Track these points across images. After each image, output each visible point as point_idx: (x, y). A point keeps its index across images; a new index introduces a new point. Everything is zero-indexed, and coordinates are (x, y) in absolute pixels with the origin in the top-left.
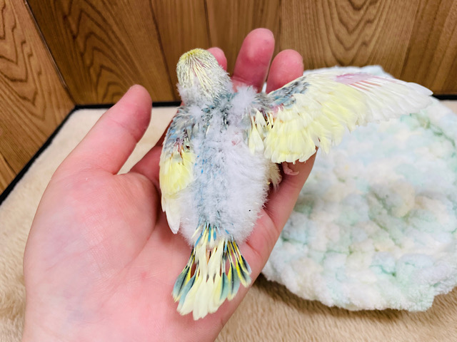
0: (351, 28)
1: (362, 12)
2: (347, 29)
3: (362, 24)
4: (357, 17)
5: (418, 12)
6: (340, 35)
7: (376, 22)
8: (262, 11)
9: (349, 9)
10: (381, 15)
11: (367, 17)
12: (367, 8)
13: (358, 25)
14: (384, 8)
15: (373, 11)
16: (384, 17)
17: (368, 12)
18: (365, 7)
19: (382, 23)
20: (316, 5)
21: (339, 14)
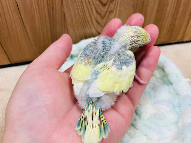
0: (103, 16)
1: (107, 7)
2: (101, 16)
3: (108, 13)
4: (105, 10)
5: (134, 5)
6: (98, 20)
7: (114, 12)
8: (53, 8)
9: (100, 5)
10: (117, 8)
11: (109, 10)
12: (109, 5)
13: (106, 14)
14: (118, 4)
15: (112, 6)
16: (118, 9)
17: (110, 6)
18: (108, 4)
19: (117, 12)
20: (83, 4)
21: (95, 8)
